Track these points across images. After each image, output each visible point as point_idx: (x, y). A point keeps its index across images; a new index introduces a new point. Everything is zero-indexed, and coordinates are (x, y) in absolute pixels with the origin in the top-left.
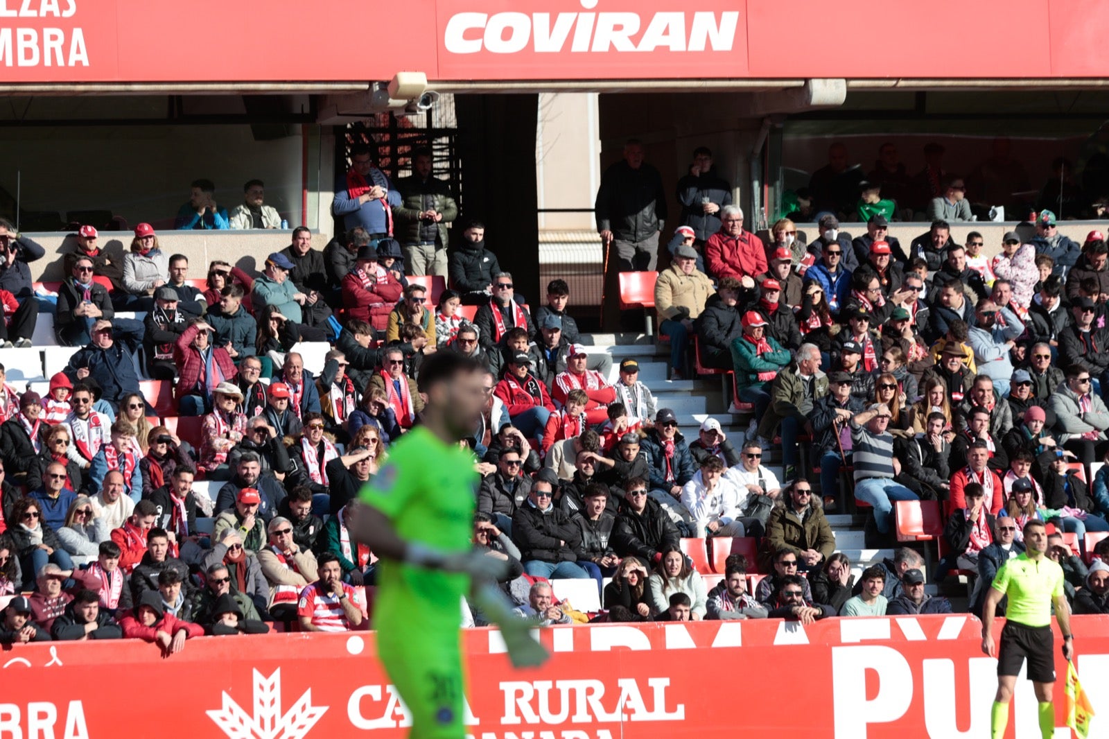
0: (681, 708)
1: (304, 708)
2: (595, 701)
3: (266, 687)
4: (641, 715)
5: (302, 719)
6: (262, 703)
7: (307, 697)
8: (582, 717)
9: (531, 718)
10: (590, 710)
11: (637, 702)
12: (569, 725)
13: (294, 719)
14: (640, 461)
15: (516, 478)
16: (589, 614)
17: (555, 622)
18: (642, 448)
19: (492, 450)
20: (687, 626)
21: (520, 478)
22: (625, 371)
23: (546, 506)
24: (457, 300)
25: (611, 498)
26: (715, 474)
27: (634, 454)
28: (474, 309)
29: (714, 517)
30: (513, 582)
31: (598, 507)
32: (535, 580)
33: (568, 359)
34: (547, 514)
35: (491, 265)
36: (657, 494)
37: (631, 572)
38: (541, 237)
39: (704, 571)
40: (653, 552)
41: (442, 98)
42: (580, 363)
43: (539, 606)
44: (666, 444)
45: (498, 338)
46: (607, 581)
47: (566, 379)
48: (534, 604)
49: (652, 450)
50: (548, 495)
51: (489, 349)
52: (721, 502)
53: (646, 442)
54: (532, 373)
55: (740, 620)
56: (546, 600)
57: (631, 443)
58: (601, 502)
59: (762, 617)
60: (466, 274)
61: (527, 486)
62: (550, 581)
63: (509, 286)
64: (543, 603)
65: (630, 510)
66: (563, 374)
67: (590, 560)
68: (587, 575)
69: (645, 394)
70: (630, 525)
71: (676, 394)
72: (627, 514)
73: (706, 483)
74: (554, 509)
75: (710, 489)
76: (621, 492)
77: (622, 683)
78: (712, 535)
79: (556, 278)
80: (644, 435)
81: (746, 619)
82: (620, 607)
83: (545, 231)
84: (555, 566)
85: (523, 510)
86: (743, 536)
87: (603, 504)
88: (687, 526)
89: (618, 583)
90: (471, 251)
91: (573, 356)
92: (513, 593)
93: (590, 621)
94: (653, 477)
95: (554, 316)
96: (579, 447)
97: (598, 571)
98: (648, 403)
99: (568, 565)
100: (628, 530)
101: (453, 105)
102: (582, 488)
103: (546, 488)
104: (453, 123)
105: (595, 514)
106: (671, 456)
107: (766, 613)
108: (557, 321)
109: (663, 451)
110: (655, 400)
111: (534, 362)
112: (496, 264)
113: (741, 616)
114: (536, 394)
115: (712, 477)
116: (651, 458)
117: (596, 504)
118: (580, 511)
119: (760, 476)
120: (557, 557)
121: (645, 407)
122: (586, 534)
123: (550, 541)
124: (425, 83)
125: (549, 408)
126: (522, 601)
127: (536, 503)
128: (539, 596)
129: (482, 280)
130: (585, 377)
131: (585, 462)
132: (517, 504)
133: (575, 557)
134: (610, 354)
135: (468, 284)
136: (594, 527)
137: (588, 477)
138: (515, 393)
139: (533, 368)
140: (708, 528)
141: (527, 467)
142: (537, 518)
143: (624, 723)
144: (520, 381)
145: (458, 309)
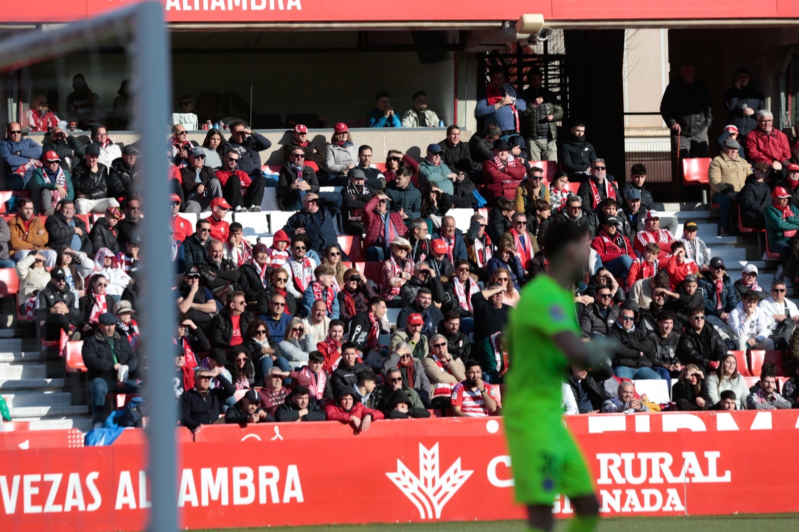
0: (728, 474)
1: (456, 472)
2: (666, 468)
3: (429, 456)
4: (699, 478)
5: (454, 479)
6: (426, 467)
7: (457, 464)
8: (656, 479)
9: (620, 480)
10: (662, 475)
11: (696, 469)
12: (646, 485)
13: (448, 480)
14: (698, 295)
15: (608, 306)
16: (661, 405)
17: (636, 411)
18: (699, 286)
19: (591, 286)
20: (733, 414)
21: (611, 307)
22: (688, 230)
23: (630, 327)
24: (565, 179)
25: (677, 321)
26: (753, 304)
27: (693, 290)
28: (578, 185)
29: (752, 336)
30: (606, 382)
31: (667, 328)
32: (622, 380)
33: (646, 221)
34: (631, 333)
35: (590, 153)
36: (711, 318)
37: (692, 375)
38: (626, 133)
39: (745, 375)
40: (708, 361)
41: (555, 32)
42: (654, 223)
43: (624, 399)
44: (717, 282)
45: (595, 206)
46: (674, 381)
47: (645, 235)
48: (621, 398)
49: (706, 287)
50: (631, 319)
51: (589, 214)
52: (757, 325)
53: (702, 281)
54: (620, 231)
55: (771, 410)
56: (629, 394)
57: (692, 281)
58: (669, 324)
59: (787, 408)
60: (572, 160)
61: (616, 313)
62: (633, 381)
63: (603, 169)
64: (627, 396)
65: (692, 330)
66: (642, 232)
67: (662, 366)
68: (659, 377)
69: (702, 247)
70: (691, 341)
71: (724, 247)
72: (689, 334)
73: (746, 311)
74: (635, 329)
75: (749, 315)
76: (685, 318)
77: (686, 455)
78: (750, 348)
79: (637, 163)
80: (701, 276)
81: (775, 409)
82: (684, 400)
83: (629, 129)
84: (637, 371)
85: (613, 330)
86: (773, 349)
87: (671, 326)
88: (732, 342)
89: (683, 382)
90: (576, 143)
91: (650, 218)
92: (606, 389)
93: (662, 410)
94: (708, 306)
95: (635, 190)
96: (653, 285)
97: (668, 374)
98: (705, 253)
99: (646, 370)
100: (690, 345)
101: (563, 37)
102: (656, 314)
103: (630, 314)
104: (562, 51)
105: (665, 333)
106: (720, 291)
107: (790, 405)
108: (638, 193)
109: (715, 288)
110: (709, 251)
111: (621, 223)
112: (594, 152)
113: (772, 407)
114: (623, 246)
115: (751, 306)
116: (706, 293)
117: (666, 325)
118: (654, 331)
119: (786, 306)
120: (638, 364)
121: (702, 256)
122: (659, 348)
123: (633, 352)
124: (543, 21)
125: (632, 257)
126: (613, 395)
127: (622, 325)
128: (625, 392)
129: (583, 164)
130: (658, 234)
131: (658, 295)
132: (609, 326)
133: (651, 364)
134: (676, 217)
135: (574, 167)
136: (664, 343)
137: (660, 306)
138: (608, 245)
139: (620, 227)
140: (747, 344)
141: (616, 299)
142: (623, 336)
143: (686, 484)
144: (611, 237)
145: (566, 185)
